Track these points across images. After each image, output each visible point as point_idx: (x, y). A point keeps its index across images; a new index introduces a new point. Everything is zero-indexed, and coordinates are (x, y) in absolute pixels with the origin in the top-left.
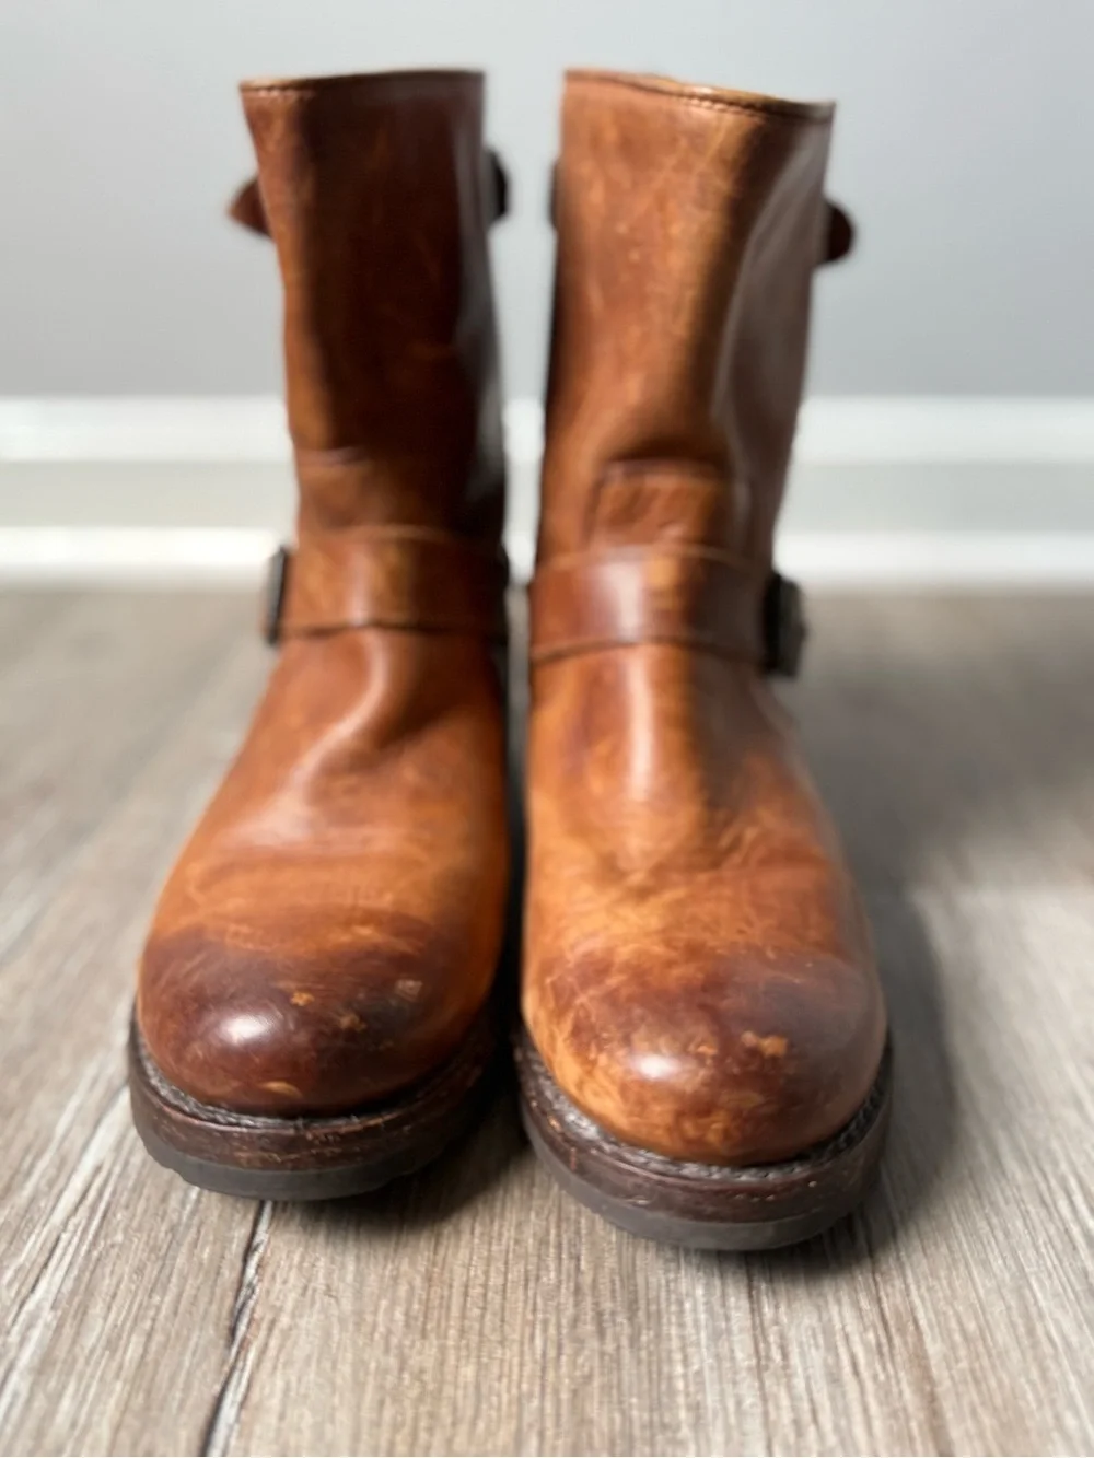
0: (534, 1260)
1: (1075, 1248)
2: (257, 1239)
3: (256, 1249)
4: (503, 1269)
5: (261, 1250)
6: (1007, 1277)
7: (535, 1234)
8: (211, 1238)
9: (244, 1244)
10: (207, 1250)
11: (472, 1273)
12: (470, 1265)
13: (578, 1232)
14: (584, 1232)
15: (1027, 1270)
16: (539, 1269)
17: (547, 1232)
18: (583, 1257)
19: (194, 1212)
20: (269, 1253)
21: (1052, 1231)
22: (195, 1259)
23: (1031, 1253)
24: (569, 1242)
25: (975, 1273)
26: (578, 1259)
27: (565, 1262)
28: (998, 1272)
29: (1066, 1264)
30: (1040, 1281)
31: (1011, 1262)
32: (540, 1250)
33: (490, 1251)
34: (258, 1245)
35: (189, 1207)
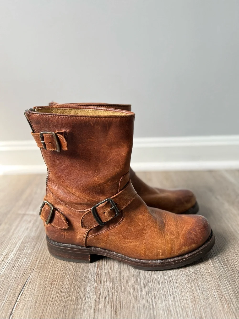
0: (58, 314)
1: (150, 309)
2: (13, 312)
3: (12, 314)
4: (53, 316)
5: (13, 314)
6: (138, 315)
7: (60, 310)
8: (5, 312)
9: (10, 313)
10: (4, 314)
11: (48, 317)
12: (48, 315)
13: (67, 309)
14: (68, 309)
15: (141, 314)
16: (59, 316)
17: (62, 309)
18: (67, 314)
19: (3, 307)
20: (14, 315)
21: (147, 306)
22: (2, 316)
23: (143, 311)
24: (65, 311)
25: (132, 314)
26: (66, 314)
27: (64, 314)
28: (136, 314)
29: (148, 313)
30: (142, 315)
31: (139, 312)
32: (60, 313)
33: (51, 313)
34: (13, 313)
35: (2, 306)
